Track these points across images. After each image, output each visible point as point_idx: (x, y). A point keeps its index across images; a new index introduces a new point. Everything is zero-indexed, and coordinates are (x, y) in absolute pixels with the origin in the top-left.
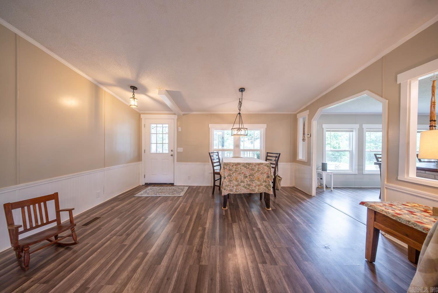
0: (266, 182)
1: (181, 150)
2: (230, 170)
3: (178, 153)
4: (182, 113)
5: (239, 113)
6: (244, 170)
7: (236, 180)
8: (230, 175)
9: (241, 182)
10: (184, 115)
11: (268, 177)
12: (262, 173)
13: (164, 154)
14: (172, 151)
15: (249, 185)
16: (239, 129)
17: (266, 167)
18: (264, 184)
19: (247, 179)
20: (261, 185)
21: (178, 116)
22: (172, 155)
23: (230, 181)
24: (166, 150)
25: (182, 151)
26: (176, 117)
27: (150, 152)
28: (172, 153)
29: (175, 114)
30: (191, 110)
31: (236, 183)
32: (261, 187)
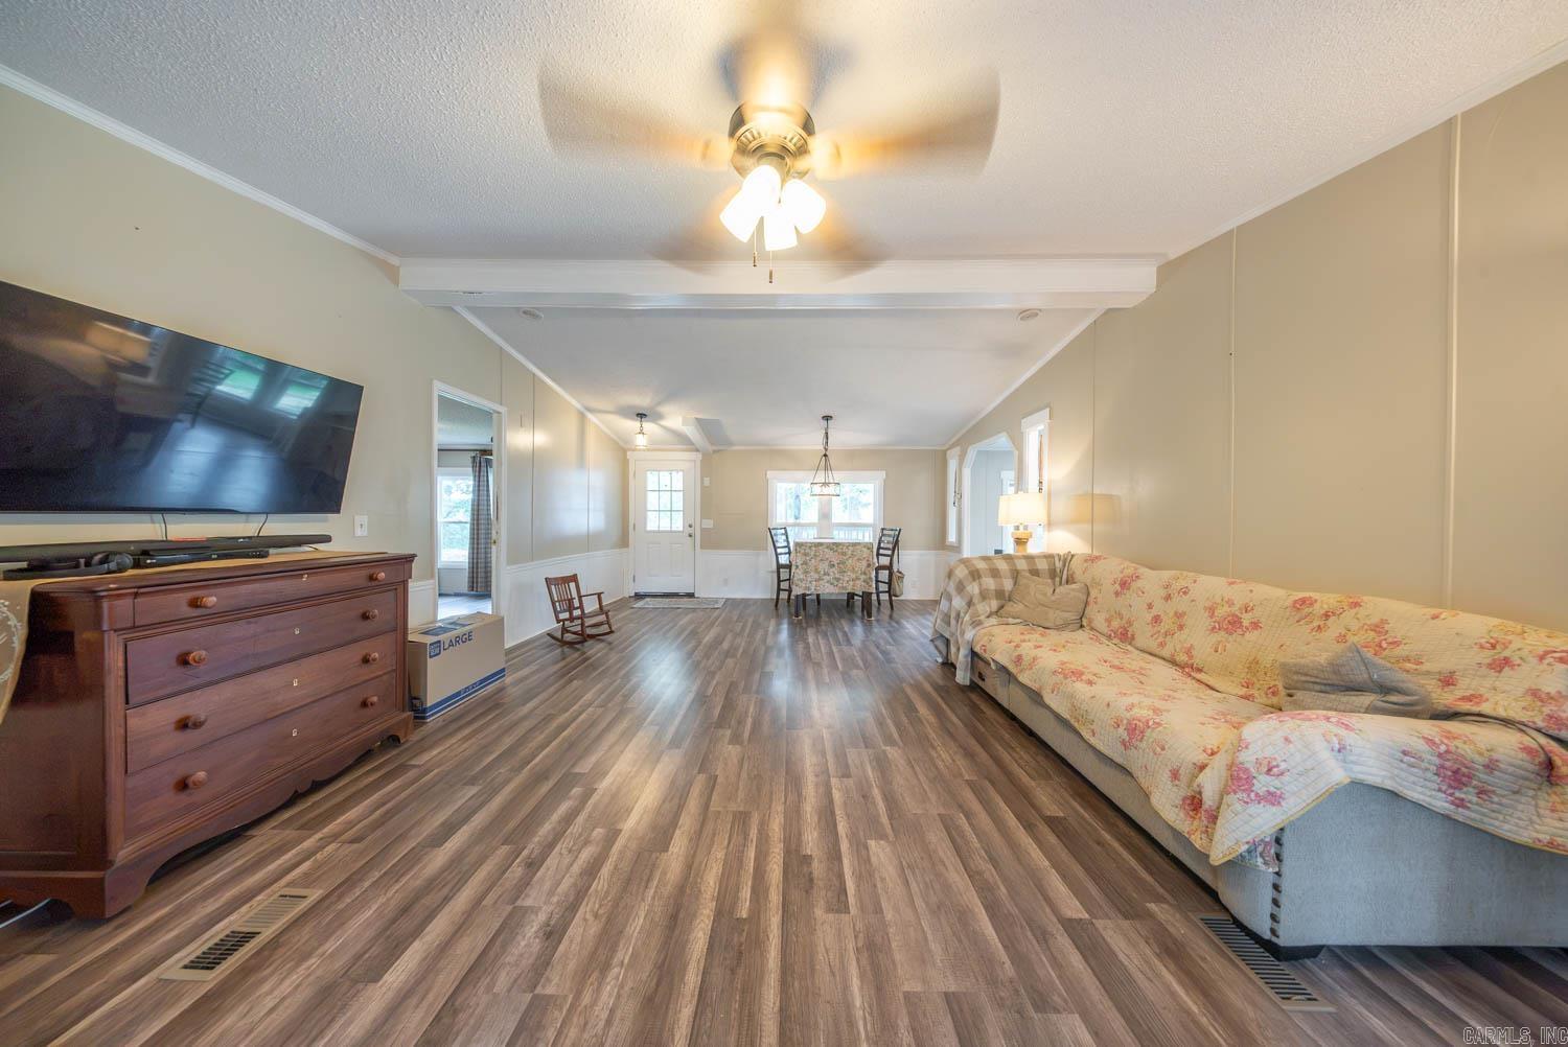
0: (865, 574)
1: (708, 524)
2: (806, 555)
3: (703, 530)
4: (711, 448)
5: (825, 455)
6: (829, 554)
7: (816, 571)
8: (805, 563)
9: (825, 574)
10: (714, 452)
11: (869, 565)
12: (859, 559)
13: (675, 532)
14: (690, 526)
15: (838, 580)
16: (825, 484)
17: (865, 550)
18: (863, 577)
19: (834, 569)
20: (858, 578)
21: (703, 455)
22: (690, 536)
23: (806, 572)
24: (678, 524)
25: (711, 526)
26: (700, 456)
27: (645, 527)
28: (691, 531)
29: (697, 450)
30: (731, 444)
31: (816, 576)
32: (857, 582)
